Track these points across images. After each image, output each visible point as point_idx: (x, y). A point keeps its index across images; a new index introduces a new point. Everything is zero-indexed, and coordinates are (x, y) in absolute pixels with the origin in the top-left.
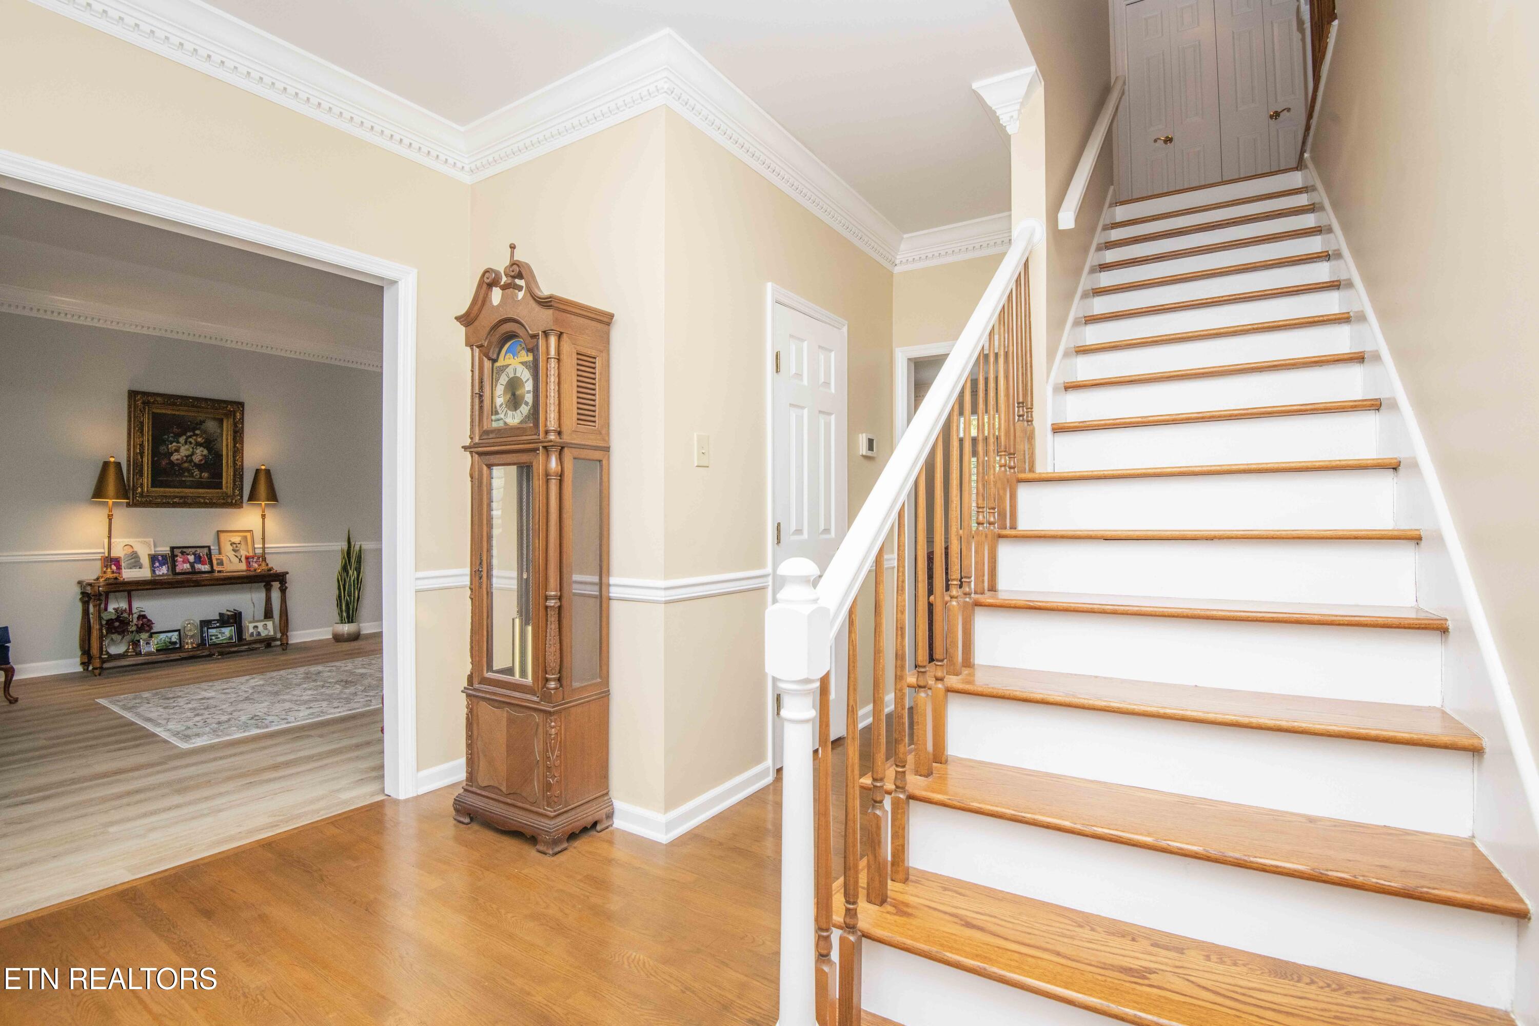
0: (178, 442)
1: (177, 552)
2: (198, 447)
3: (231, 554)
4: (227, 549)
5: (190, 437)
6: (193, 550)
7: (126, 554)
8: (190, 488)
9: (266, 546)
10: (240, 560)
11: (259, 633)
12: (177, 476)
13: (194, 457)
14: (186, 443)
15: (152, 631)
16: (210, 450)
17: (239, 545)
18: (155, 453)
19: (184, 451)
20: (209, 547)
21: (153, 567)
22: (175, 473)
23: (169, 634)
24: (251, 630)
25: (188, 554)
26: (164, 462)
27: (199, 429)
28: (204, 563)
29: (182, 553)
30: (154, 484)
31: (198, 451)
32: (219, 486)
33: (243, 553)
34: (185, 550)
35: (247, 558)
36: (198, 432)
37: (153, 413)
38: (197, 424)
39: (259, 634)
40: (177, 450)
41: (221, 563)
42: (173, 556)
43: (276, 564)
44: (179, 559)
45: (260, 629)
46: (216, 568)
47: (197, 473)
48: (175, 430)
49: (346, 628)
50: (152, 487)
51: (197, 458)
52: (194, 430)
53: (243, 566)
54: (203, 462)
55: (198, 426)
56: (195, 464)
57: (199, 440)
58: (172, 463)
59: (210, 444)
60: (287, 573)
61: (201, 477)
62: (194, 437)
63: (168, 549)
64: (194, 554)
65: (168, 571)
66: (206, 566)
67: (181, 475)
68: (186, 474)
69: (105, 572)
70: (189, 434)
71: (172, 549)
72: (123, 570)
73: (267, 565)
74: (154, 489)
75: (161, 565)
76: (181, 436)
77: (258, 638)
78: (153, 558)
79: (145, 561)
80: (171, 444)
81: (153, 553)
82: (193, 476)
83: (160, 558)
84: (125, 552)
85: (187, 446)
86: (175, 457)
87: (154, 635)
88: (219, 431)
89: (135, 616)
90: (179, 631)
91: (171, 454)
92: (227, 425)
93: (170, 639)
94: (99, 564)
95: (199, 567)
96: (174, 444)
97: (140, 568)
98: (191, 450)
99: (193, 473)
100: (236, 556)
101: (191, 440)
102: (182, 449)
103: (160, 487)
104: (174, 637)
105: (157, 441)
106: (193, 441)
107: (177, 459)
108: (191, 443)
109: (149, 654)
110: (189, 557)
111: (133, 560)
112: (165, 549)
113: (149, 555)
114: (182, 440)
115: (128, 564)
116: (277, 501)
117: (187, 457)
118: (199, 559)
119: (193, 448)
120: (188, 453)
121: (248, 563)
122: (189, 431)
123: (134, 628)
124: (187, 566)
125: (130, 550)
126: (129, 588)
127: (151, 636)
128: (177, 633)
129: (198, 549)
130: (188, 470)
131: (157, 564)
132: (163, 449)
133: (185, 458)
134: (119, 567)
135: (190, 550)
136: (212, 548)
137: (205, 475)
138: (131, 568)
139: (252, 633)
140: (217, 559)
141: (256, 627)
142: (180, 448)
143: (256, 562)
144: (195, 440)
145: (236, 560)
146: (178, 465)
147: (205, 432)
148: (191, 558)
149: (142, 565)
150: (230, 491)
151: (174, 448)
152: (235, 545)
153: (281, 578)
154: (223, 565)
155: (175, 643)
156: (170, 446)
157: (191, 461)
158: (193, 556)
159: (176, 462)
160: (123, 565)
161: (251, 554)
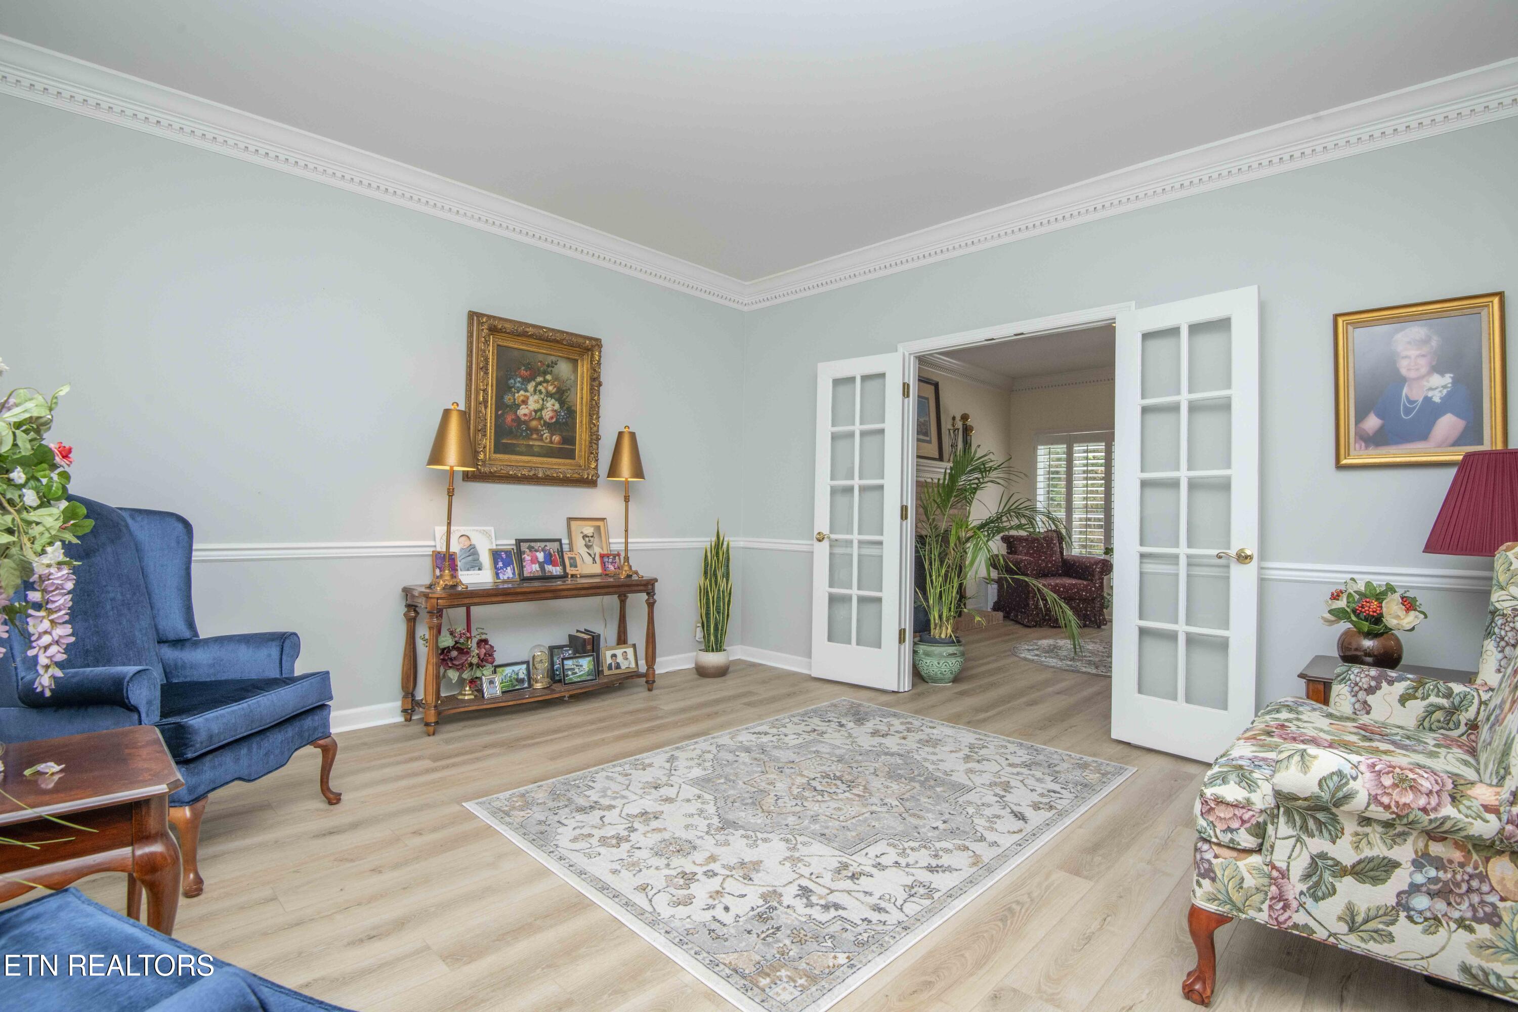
0: (526, 391)
1: (524, 546)
2: (549, 399)
3: (583, 551)
4: (580, 544)
5: (540, 383)
6: (542, 544)
7: (462, 549)
8: (539, 455)
9: (630, 540)
10: (594, 559)
11: (618, 664)
12: (524, 438)
13: (544, 413)
14: (535, 391)
15: (495, 664)
16: (562, 403)
17: (592, 539)
18: (500, 404)
19: (533, 404)
20: (560, 541)
21: (496, 568)
22: (521, 435)
23: (516, 668)
24: (609, 661)
25: (537, 551)
26: (509, 418)
27: (551, 373)
28: (555, 565)
29: (531, 548)
30: (499, 448)
31: (549, 405)
32: (570, 455)
33: (597, 550)
34: (533, 544)
35: (602, 556)
36: (549, 377)
37: (498, 345)
38: (548, 366)
39: (618, 666)
40: (525, 402)
41: (574, 565)
42: (520, 553)
43: (643, 569)
44: (527, 557)
45: (620, 659)
46: (570, 570)
47: (546, 435)
48: (523, 372)
49: (713, 659)
50: (495, 452)
51: (547, 415)
52: (545, 373)
53: (597, 569)
54: (554, 420)
55: (550, 369)
56: (545, 422)
57: (550, 388)
58: (517, 419)
59: (561, 395)
60: (656, 580)
61: (551, 442)
62: (545, 385)
63: (514, 542)
64: (543, 550)
65: (514, 573)
66: (558, 568)
67: (528, 437)
68: (535, 436)
69: (441, 577)
70: (539, 379)
71: (519, 542)
72: (460, 573)
73: (630, 567)
74: (498, 456)
75: (506, 565)
76: (529, 381)
77: (618, 671)
78: (496, 555)
79: (485, 559)
80: (518, 392)
81: (495, 547)
82: (541, 440)
83: (504, 556)
84: (461, 546)
85: (536, 397)
86: (523, 411)
87: (498, 670)
88: (572, 378)
89: (475, 641)
90: (527, 663)
91: (518, 406)
92: (584, 368)
93: (517, 674)
94: (428, 563)
95: (549, 568)
96: (522, 392)
97: (480, 569)
98: (541, 402)
99: (542, 435)
100: (590, 555)
101: (540, 387)
102: (531, 400)
103: (505, 453)
104: (522, 671)
105: (503, 388)
106: (543, 390)
107: (525, 415)
108: (540, 392)
109: (494, 699)
110: (538, 554)
111: (470, 558)
112: (508, 543)
113: (490, 550)
114: (531, 386)
115: (466, 563)
116: (643, 478)
117: (536, 411)
118: (549, 559)
119: (543, 400)
120: (537, 406)
121: (603, 564)
122: (539, 375)
123: (475, 660)
124: (536, 567)
125: (467, 543)
126: (467, 601)
127: (495, 672)
128: (524, 666)
129: (548, 544)
130: (536, 430)
131: (500, 564)
132: (508, 399)
133: (533, 413)
134: (454, 568)
135: (539, 544)
136: (563, 542)
137: (556, 438)
138: (468, 570)
139: (610, 665)
140: (570, 558)
141: (614, 656)
142: (528, 398)
143: (612, 563)
144: (546, 389)
145: (588, 560)
146: (525, 422)
147: (556, 378)
148: (541, 556)
149: (481, 564)
150: (582, 462)
151: (522, 398)
152: (587, 539)
153: (648, 586)
154: (576, 566)
155: (521, 681)
156: (517, 395)
157: (541, 418)
158: (542, 553)
159: (523, 418)
160: (459, 564)
161: (605, 552)
